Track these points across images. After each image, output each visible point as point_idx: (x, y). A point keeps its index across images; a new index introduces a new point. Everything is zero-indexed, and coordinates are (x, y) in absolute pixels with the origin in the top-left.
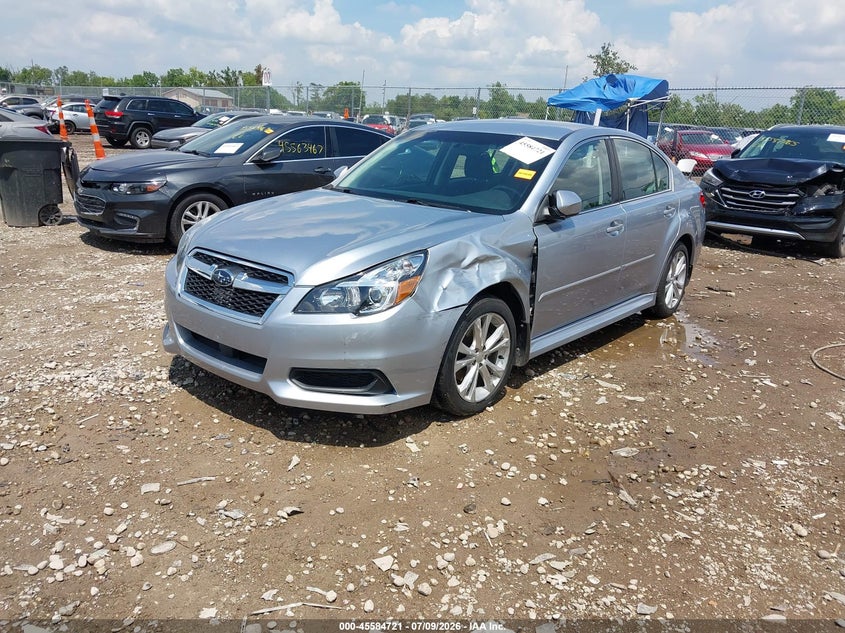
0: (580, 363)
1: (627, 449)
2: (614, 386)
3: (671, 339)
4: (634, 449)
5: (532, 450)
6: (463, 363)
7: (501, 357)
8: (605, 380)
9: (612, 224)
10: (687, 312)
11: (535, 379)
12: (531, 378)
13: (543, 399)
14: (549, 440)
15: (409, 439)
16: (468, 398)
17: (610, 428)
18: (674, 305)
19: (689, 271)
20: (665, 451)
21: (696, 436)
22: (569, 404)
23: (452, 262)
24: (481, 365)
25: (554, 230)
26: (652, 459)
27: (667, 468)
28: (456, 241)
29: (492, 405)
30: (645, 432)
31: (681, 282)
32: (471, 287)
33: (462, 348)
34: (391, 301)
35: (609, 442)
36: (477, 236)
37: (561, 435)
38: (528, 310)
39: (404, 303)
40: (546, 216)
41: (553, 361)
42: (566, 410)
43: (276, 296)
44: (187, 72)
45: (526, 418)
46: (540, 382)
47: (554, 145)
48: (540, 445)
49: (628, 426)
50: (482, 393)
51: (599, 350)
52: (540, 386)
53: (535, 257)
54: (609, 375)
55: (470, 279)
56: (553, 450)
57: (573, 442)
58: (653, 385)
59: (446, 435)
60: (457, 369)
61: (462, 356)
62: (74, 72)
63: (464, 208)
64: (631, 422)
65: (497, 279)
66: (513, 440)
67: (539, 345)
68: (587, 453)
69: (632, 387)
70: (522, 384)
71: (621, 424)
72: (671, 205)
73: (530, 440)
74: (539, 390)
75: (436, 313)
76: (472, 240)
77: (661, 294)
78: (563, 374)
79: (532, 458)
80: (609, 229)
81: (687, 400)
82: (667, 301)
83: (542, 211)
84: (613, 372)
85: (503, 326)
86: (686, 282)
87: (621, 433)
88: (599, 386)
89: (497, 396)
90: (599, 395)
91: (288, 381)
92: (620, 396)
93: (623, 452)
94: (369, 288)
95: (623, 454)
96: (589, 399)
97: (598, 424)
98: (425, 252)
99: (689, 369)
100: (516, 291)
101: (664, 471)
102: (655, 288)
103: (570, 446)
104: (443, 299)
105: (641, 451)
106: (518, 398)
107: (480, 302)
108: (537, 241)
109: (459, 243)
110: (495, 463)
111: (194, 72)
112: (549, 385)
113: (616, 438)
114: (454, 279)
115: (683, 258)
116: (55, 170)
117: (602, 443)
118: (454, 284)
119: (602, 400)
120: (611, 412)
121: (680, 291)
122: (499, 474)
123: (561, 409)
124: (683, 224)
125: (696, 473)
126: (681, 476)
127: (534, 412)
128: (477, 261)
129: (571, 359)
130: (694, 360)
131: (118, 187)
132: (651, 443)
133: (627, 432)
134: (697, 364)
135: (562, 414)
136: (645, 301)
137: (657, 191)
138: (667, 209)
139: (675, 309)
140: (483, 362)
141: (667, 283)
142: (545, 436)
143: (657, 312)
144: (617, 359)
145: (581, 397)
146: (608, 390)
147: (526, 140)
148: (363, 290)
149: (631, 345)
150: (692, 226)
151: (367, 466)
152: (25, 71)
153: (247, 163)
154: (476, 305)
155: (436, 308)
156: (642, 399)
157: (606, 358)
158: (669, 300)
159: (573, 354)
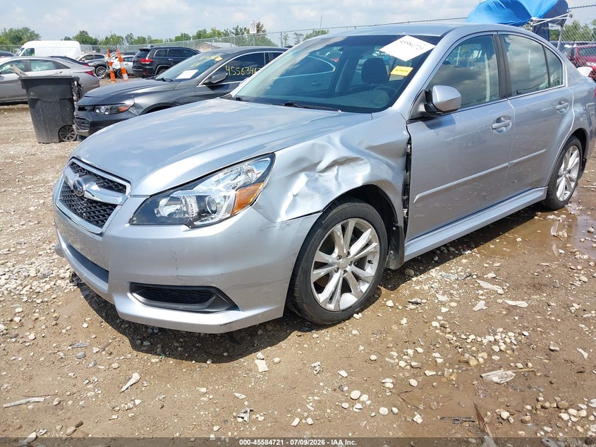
0: (464, 261)
1: (501, 372)
2: (496, 288)
3: (560, 233)
4: (510, 372)
5: (390, 370)
6: (322, 272)
7: (370, 262)
8: (487, 280)
9: (498, 120)
10: (579, 203)
11: (414, 279)
12: (410, 277)
13: (417, 303)
14: (414, 358)
15: (260, 354)
16: (331, 307)
17: (485, 341)
18: (566, 197)
19: (582, 164)
20: (546, 376)
21: (586, 355)
22: (444, 310)
23: (305, 165)
24: (345, 271)
25: (431, 127)
26: (530, 387)
27: (547, 404)
28: (311, 142)
29: (361, 310)
30: (525, 348)
31: (574, 175)
32: (328, 192)
33: (320, 256)
34: (227, 211)
35: (481, 360)
36: (336, 137)
37: (428, 352)
38: (400, 213)
39: (242, 214)
40: (422, 113)
41: (436, 258)
42: (439, 318)
43: (115, 206)
44: (209, 31)
45: (395, 327)
46: (418, 283)
47: (434, 41)
48: (402, 364)
49: (504, 339)
50: (349, 300)
51: (486, 245)
52: (417, 288)
53: (408, 156)
54: (492, 275)
55: (326, 184)
56: (415, 371)
57: (440, 361)
58: (538, 287)
59: (303, 348)
60: (313, 279)
61: (320, 265)
62: (138, 37)
63: (334, 108)
64: (511, 334)
65: (359, 182)
66: (373, 357)
67: (415, 247)
68: (453, 377)
69: (515, 289)
70: (399, 285)
71: (498, 337)
72: (566, 100)
73: (392, 357)
74: (415, 293)
75: (283, 222)
76: (330, 141)
77: (552, 187)
78: (444, 273)
79: (389, 383)
80: (495, 125)
81: (576, 306)
82: (558, 194)
83: (417, 107)
84: (497, 270)
85: (369, 231)
86: (579, 176)
87: (496, 348)
88: (480, 287)
89: (366, 302)
90: (477, 299)
91: (129, 295)
92: (500, 301)
93: (495, 377)
94: (206, 196)
95: (496, 379)
96: (466, 304)
97: (472, 337)
98: (272, 156)
99: (579, 267)
100: (385, 194)
101: (543, 407)
102: (546, 182)
103: (435, 366)
104: (293, 205)
105: (518, 375)
106: (390, 303)
107: (340, 208)
108: (410, 139)
109: (314, 145)
110: (346, 388)
111: (214, 31)
112: (426, 287)
113: (490, 355)
114: (307, 183)
115: (576, 152)
116: (69, 99)
117: (473, 362)
118: (306, 190)
119: (481, 305)
120: (488, 322)
121: (573, 184)
122: (346, 405)
123: (434, 318)
124: (577, 119)
125: (584, 413)
126: (565, 416)
127: (404, 321)
128: (335, 163)
129: (455, 256)
130: (586, 257)
131: (99, 109)
132: (530, 365)
133: (503, 347)
134: (588, 261)
135: (435, 324)
136: (537, 195)
137: (549, 87)
138: (560, 103)
139: (567, 202)
140: (348, 269)
141: (559, 177)
142: (411, 352)
143: (548, 205)
144: (503, 255)
145: (458, 302)
146: (490, 292)
147: (407, 38)
148: (200, 199)
149: (519, 239)
150: (586, 122)
151: (203, 390)
152: (107, 38)
153: (200, 85)
154: (335, 211)
155: (283, 216)
156: (523, 304)
157: (492, 254)
158: (561, 194)
159: (459, 250)
